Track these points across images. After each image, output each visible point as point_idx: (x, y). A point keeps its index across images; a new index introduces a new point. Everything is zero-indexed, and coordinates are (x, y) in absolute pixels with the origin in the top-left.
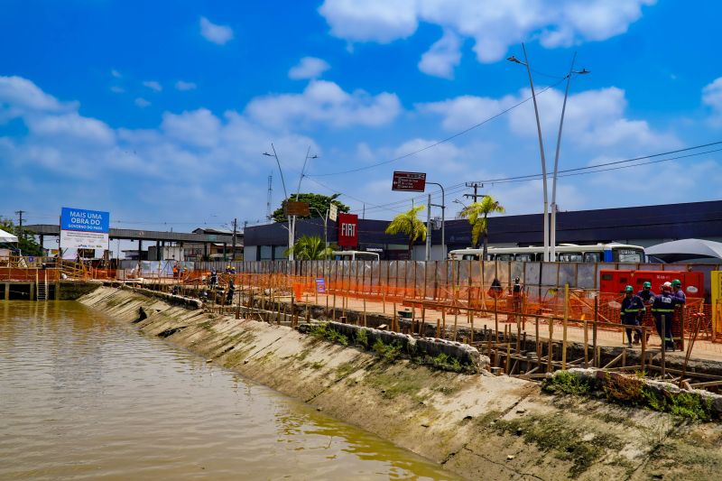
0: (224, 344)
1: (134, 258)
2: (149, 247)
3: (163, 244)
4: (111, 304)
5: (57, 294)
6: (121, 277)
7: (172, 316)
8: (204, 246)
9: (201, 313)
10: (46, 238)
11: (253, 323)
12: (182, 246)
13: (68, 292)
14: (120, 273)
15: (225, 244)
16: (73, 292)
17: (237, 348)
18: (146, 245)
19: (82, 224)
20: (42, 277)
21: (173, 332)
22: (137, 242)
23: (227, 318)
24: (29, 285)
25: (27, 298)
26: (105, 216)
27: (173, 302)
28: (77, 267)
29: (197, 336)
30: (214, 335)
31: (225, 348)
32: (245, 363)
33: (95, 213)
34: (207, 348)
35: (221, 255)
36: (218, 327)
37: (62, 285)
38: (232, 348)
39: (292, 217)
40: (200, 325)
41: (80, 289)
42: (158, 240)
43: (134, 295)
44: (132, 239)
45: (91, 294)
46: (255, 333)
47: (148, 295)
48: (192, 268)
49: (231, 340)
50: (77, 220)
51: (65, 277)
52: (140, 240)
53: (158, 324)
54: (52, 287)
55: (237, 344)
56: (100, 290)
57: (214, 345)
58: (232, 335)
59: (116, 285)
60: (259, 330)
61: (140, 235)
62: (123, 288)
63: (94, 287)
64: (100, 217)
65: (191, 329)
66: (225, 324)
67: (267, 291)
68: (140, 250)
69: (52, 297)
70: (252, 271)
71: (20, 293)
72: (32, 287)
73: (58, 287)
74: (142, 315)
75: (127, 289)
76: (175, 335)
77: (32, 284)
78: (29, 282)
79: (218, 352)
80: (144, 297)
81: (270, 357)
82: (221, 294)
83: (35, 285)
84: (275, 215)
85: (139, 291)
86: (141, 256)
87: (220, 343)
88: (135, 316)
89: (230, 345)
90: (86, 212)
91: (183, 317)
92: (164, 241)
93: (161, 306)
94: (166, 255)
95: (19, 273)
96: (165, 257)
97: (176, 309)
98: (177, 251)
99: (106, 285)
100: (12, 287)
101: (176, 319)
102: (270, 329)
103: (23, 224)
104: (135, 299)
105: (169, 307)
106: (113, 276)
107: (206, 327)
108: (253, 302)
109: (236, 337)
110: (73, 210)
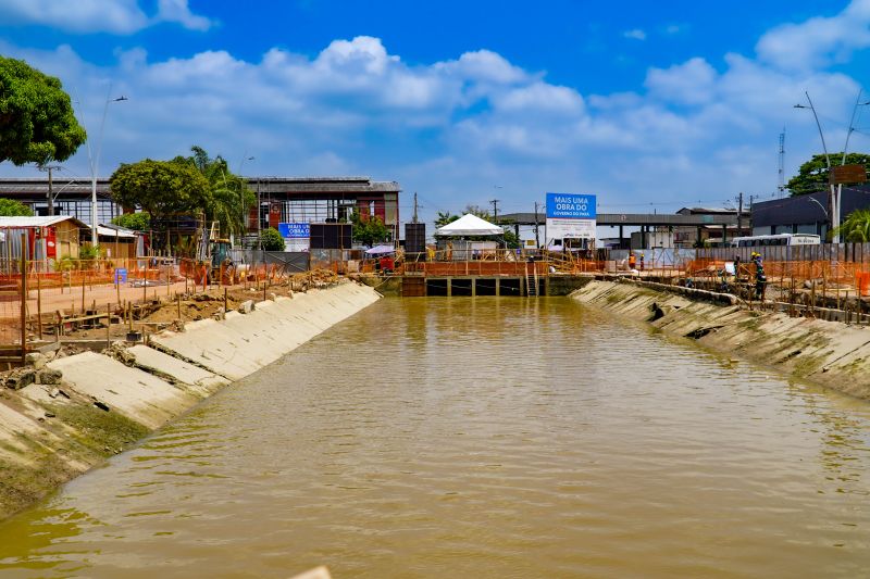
0: (785, 348)
1: (615, 247)
2: (632, 234)
3: (648, 229)
4: (612, 300)
5: (548, 290)
6: (613, 269)
7: (698, 313)
8: (695, 228)
9: (737, 310)
10: (521, 228)
11: (820, 323)
12: (670, 230)
13: (559, 287)
14: (611, 265)
15: (725, 225)
16: (565, 287)
17: (804, 353)
18: (628, 232)
19: (568, 211)
20: (531, 271)
21: (706, 332)
22: (617, 228)
23: (776, 316)
24: (519, 280)
25: (517, 294)
26: (592, 199)
27: (694, 297)
28: (565, 259)
29: (742, 337)
30: (765, 337)
31: (787, 352)
32: (825, 371)
33: (580, 196)
34: (761, 352)
35: (720, 240)
36: (768, 327)
37: (552, 279)
38: (798, 352)
39: (836, 186)
40: (741, 325)
41: (570, 283)
42: (643, 225)
43: (639, 289)
44: (613, 225)
45: (582, 290)
46: (827, 335)
47: (659, 289)
48: (693, 257)
49: (794, 343)
50: (562, 205)
51: (554, 270)
52: (621, 225)
53: (682, 322)
54: (542, 281)
55: (804, 348)
56: (592, 284)
57: (771, 348)
58: (794, 336)
59: (609, 279)
60: (832, 331)
61: (622, 220)
62: (622, 282)
63: (585, 281)
64: (586, 201)
65: (731, 329)
66: (777, 324)
67: (808, 283)
68: (621, 238)
69: (542, 293)
70: (778, 257)
71: (511, 288)
72: (521, 282)
73: (547, 281)
74: (658, 313)
75: (630, 283)
76: (710, 335)
77: (522, 279)
78: (518, 276)
79: (779, 356)
80: (653, 292)
81: (861, 365)
82: (748, 287)
83: (525, 280)
84: (791, 185)
85: (644, 285)
86: (624, 244)
87: (778, 346)
88: (649, 314)
89: (794, 349)
90: (572, 196)
91: (715, 315)
92: (648, 225)
93: (678, 301)
94: (652, 242)
95: (507, 266)
96: (652, 244)
97: (700, 305)
98: (666, 236)
99: (599, 278)
100: (503, 282)
101: (705, 317)
102: (850, 330)
103: (498, 214)
104: (642, 294)
105: (689, 303)
106: (602, 268)
107: (750, 326)
108: (794, 298)
109: (799, 339)
110: (558, 195)
